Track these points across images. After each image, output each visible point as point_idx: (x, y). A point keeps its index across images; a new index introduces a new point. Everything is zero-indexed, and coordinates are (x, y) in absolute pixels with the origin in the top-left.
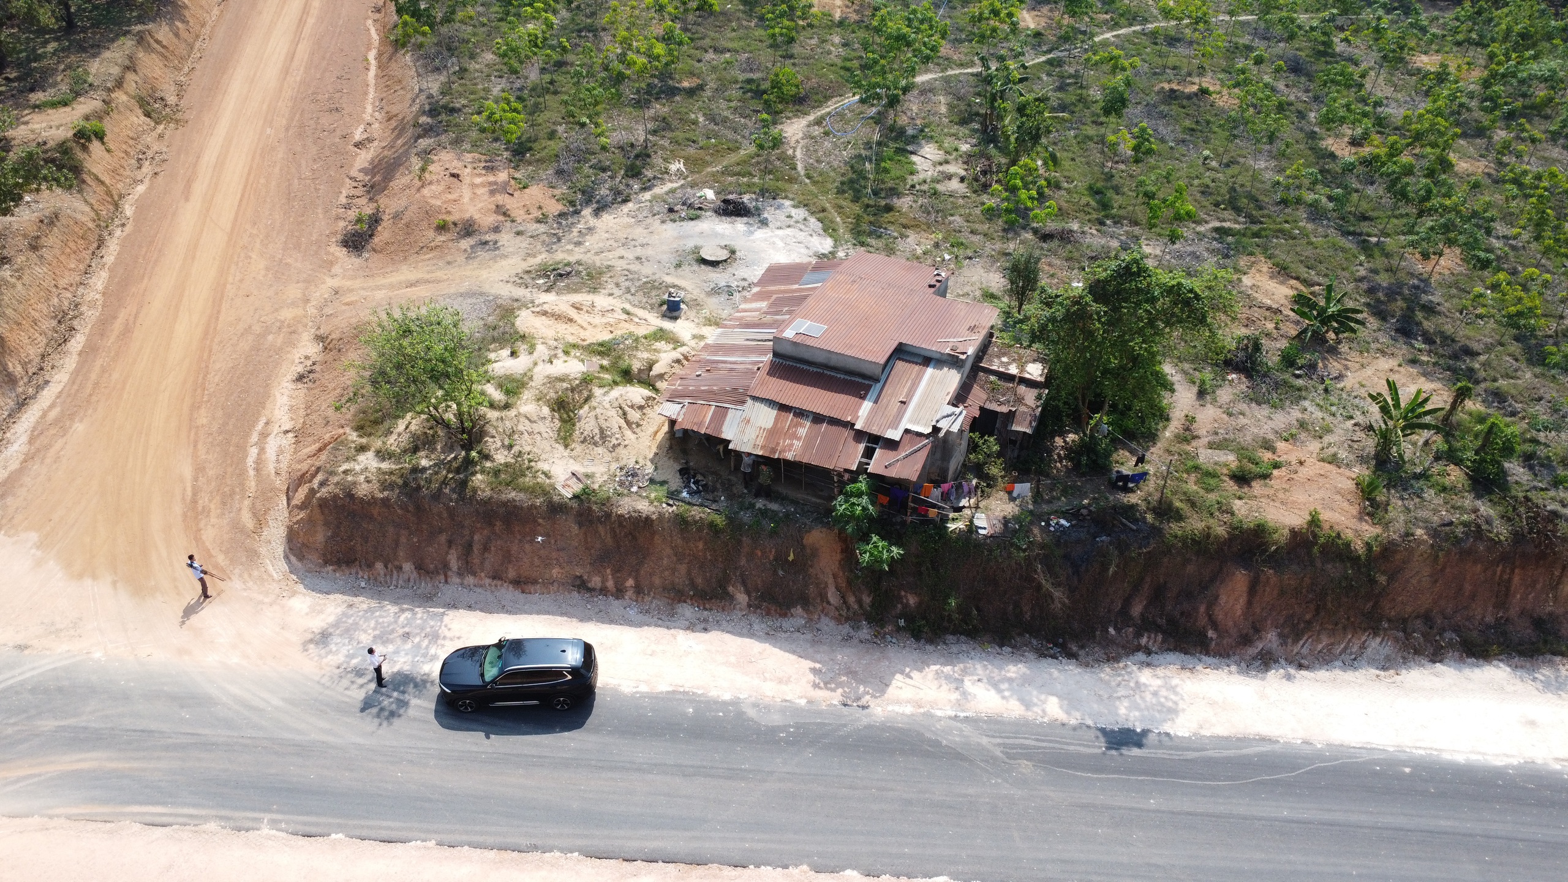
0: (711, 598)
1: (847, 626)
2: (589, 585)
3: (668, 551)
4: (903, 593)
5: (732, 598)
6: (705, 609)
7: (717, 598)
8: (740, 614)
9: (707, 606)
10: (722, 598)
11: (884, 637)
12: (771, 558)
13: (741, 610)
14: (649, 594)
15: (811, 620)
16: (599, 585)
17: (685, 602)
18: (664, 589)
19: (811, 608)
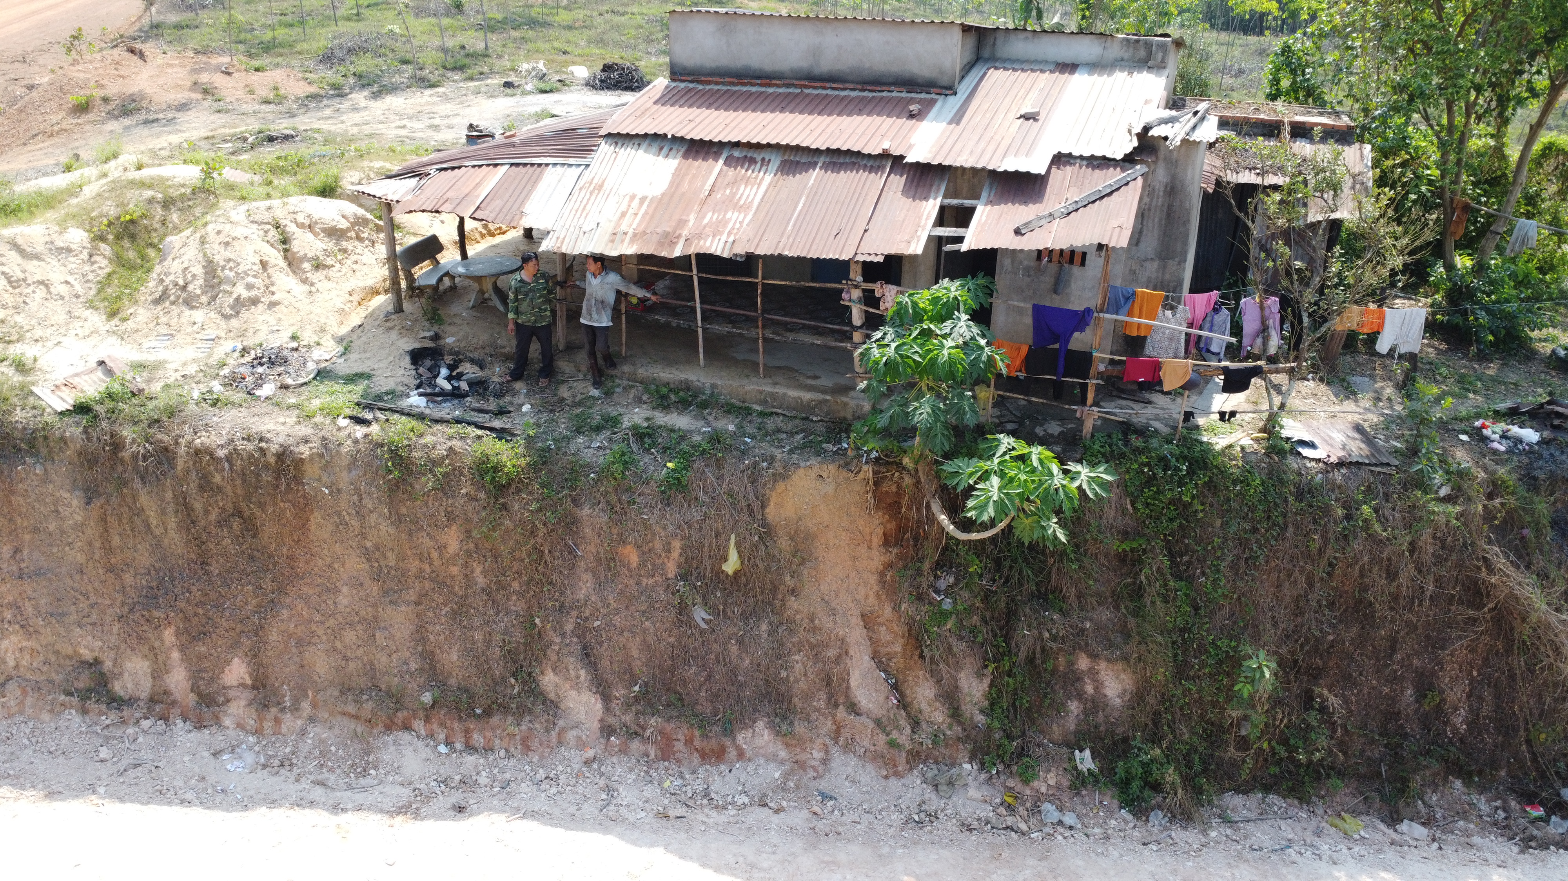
0: (488, 713)
1: (914, 779)
2: (117, 687)
3: (355, 565)
4: (1083, 663)
5: (552, 707)
6: (470, 748)
7: (505, 709)
8: (576, 758)
9: (477, 739)
10: (522, 712)
11: (1035, 810)
12: (672, 569)
13: (582, 745)
14: (295, 708)
15: (801, 765)
16: (145, 687)
17: (407, 727)
18: (345, 690)
19: (800, 728)
